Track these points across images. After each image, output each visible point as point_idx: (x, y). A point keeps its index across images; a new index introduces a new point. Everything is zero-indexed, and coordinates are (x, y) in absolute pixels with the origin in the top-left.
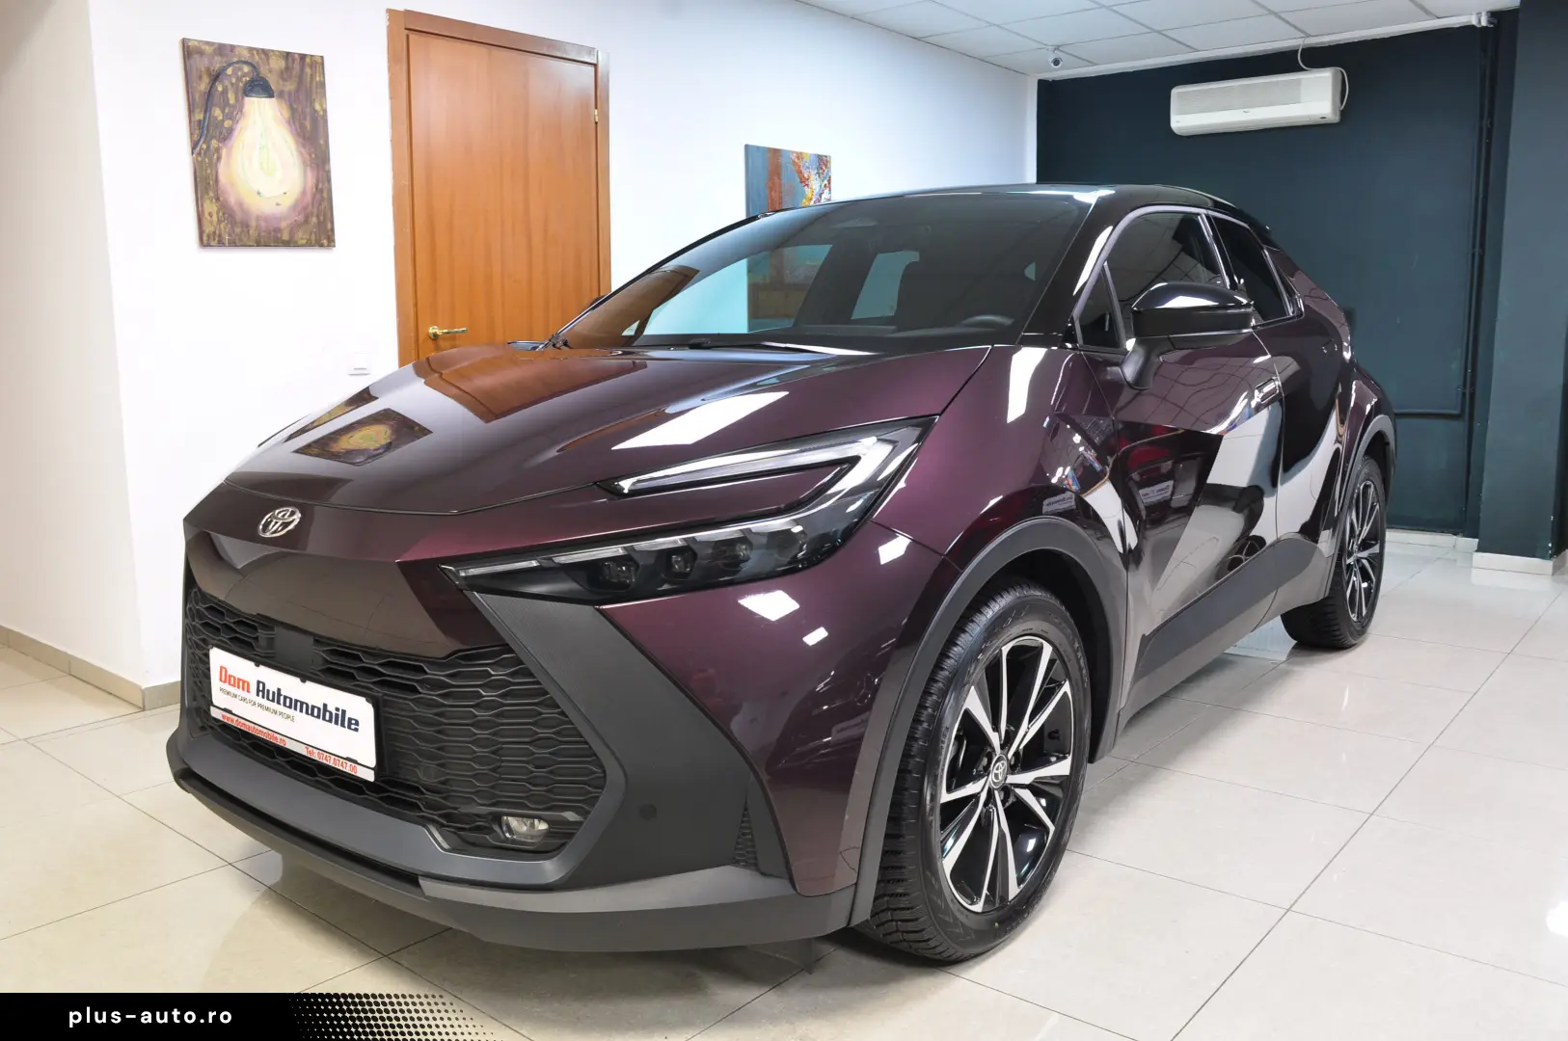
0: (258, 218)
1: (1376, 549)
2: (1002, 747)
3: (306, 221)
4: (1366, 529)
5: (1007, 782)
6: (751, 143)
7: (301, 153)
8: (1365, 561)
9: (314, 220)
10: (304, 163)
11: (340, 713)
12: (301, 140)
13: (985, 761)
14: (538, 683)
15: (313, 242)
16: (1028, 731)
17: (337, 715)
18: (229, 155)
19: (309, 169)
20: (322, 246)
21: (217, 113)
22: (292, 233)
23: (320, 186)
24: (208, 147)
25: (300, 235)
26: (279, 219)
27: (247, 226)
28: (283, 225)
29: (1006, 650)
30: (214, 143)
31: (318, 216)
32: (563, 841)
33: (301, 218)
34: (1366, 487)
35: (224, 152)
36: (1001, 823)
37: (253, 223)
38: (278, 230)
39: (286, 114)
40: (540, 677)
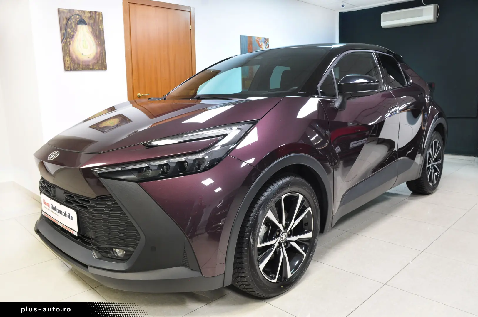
0: (82, 62)
1: (440, 162)
2: (284, 229)
3: (98, 62)
4: (436, 155)
5: (287, 240)
6: (242, 34)
7: (96, 42)
8: (436, 166)
9: (100, 62)
10: (97, 45)
11: (69, 215)
12: (96, 38)
13: (278, 233)
14: (119, 207)
15: (100, 69)
16: (294, 223)
17: (68, 215)
18: (73, 43)
19: (98, 47)
20: (103, 70)
21: (69, 30)
22: (93, 66)
23: (102, 51)
24: (67, 41)
25: (96, 67)
26: (89, 62)
27: (79, 64)
28: (90, 63)
29: (283, 197)
30: (68, 39)
31: (101, 61)
32: (129, 257)
33: (96, 61)
34: (436, 142)
35: (71, 42)
36: (284, 253)
37: (81, 63)
38: (89, 65)
39: (91, 30)
40: (120, 205)
